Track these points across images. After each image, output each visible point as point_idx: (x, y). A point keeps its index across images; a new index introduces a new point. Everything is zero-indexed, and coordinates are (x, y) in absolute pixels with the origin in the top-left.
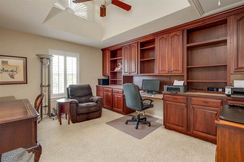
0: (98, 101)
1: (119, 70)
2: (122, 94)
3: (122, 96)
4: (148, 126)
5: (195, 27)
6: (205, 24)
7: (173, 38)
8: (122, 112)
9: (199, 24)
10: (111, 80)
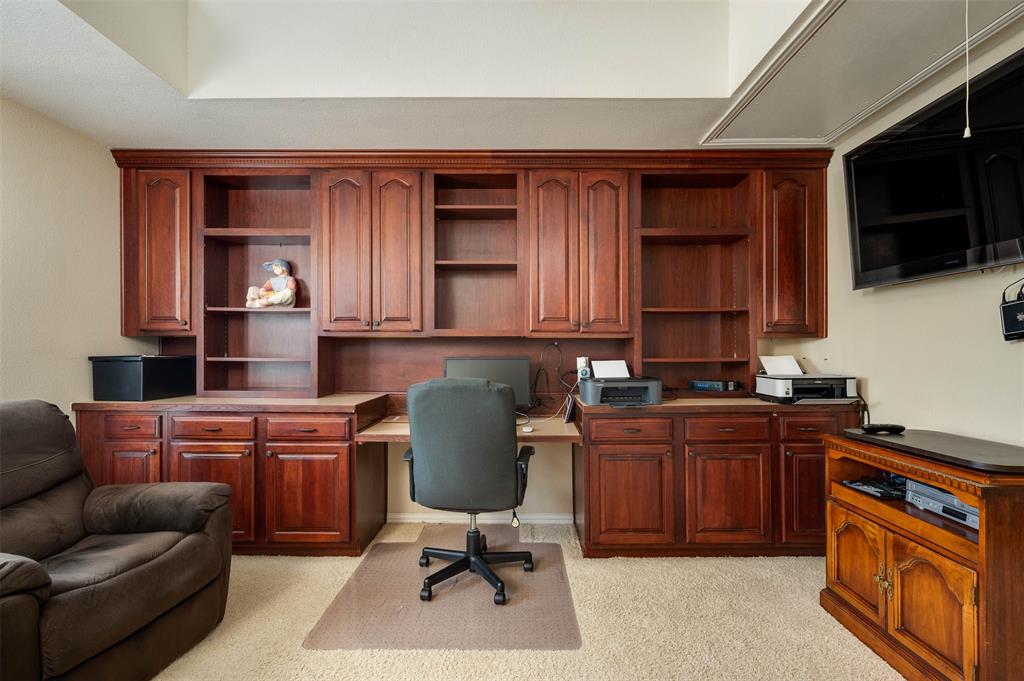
0: (212, 511)
1: (281, 304)
2: (343, 440)
3: (346, 452)
4: (526, 570)
5: (668, 172)
6: (696, 172)
7: (595, 195)
8: (347, 540)
9: (680, 166)
10: (207, 363)
